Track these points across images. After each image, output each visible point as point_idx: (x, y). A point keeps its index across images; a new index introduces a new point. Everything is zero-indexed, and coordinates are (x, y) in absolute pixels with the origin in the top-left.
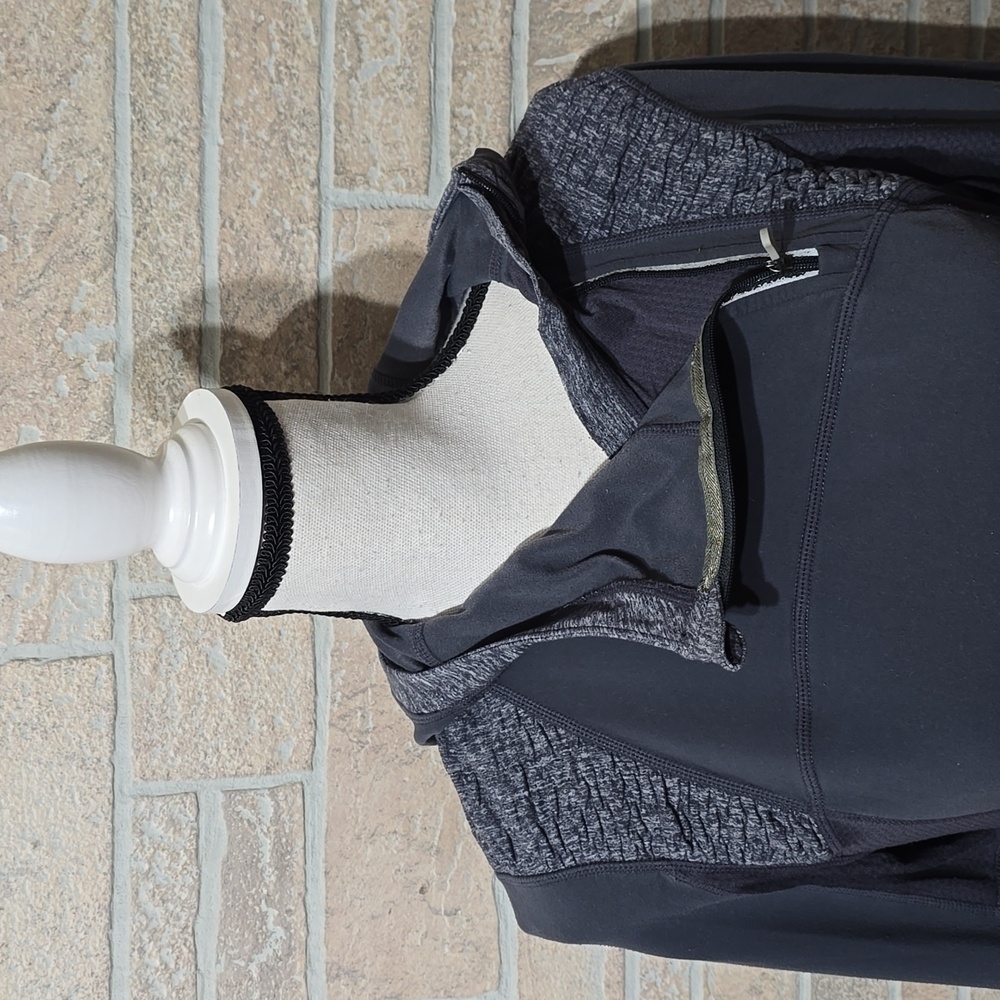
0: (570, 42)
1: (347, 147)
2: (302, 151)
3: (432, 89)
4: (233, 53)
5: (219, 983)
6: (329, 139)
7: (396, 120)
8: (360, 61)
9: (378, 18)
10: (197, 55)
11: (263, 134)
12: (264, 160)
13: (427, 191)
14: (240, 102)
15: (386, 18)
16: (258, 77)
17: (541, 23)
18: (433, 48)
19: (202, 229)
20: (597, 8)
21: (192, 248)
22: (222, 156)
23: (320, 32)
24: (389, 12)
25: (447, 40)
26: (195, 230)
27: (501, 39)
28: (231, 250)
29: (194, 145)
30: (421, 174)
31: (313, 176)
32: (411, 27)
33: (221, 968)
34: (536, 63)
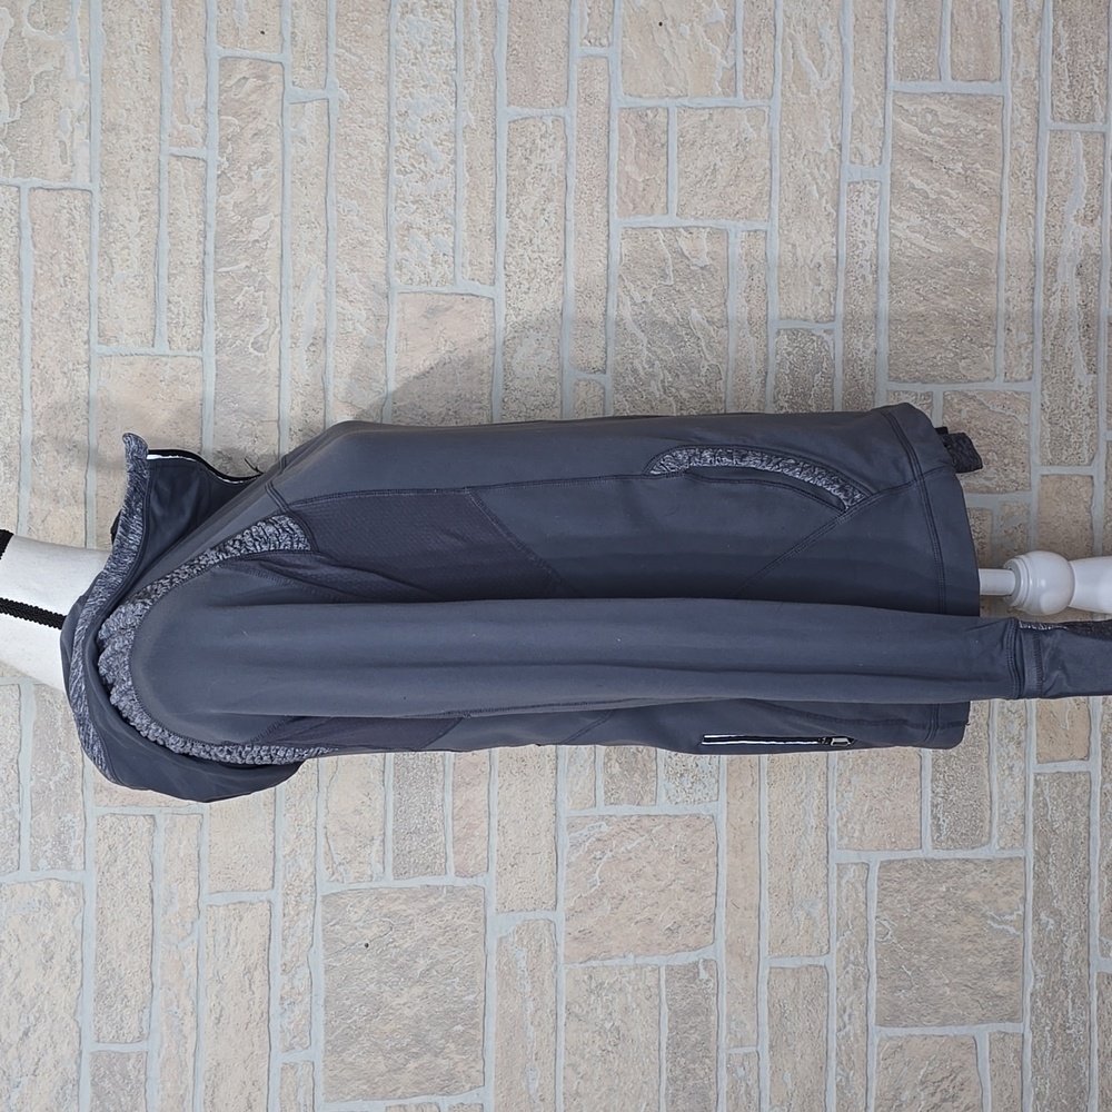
0: (242, 257)
1: (104, 321)
2: (79, 325)
3: (156, 287)
4: (39, 271)
5: (32, 792)
6: (94, 317)
7: (134, 306)
8: (113, 273)
9: (123, 248)
10: (18, 273)
11: (56, 315)
12: (58, 330)
13: (153, 346)
14: (43, 298)
15: (128, 248)
16: (53, 285)
17: (221, 247)
18: (156, 265)
19: (22, 370)
20: (257, 238)
21: (16, 380)
22: (32, 329)
23: (89, 258)
24: (130, 245)
25: (165, 260)
26: (18, 370)
27: (197, 258)
28: (38, 381)
29: (16, 323)
30: (150, 335)
31: (85, 338)
32: (143, 252)
33: (33, 783)
34: (220, 270)
